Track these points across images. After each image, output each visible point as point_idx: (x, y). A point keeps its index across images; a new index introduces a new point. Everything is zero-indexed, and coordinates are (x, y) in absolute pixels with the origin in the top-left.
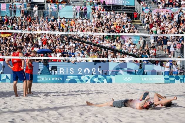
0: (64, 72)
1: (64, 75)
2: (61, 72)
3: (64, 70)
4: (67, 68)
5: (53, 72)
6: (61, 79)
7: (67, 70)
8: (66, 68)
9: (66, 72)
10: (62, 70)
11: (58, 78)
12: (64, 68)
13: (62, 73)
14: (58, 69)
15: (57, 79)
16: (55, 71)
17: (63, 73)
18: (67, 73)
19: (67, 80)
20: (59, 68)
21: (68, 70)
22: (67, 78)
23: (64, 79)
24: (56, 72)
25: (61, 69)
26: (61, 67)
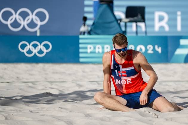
0: (170, 26)
1: (169, 35)
2: (157, 25)
3: (170, 20)
4: (179, 13)
5: (131, 26)
6: (159, 50)
7: (179, 19)
8: (175, 13)
9: (175, 26)
10: (161, 19)
11: (150, 47)
12: (168, 13)
13: (162, 27)
14: (147, 16)
15: (147, 50)
16: (139, 24)
17: (167, 28)
18: (179, 28)
19: (179, 52)
20: (153, 13)
21: (182, 20)
22: (178, 46)
23: (170, 48)
24: (142, 25)
25: (157, 14)
26: (160, 8)
